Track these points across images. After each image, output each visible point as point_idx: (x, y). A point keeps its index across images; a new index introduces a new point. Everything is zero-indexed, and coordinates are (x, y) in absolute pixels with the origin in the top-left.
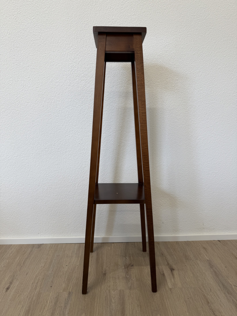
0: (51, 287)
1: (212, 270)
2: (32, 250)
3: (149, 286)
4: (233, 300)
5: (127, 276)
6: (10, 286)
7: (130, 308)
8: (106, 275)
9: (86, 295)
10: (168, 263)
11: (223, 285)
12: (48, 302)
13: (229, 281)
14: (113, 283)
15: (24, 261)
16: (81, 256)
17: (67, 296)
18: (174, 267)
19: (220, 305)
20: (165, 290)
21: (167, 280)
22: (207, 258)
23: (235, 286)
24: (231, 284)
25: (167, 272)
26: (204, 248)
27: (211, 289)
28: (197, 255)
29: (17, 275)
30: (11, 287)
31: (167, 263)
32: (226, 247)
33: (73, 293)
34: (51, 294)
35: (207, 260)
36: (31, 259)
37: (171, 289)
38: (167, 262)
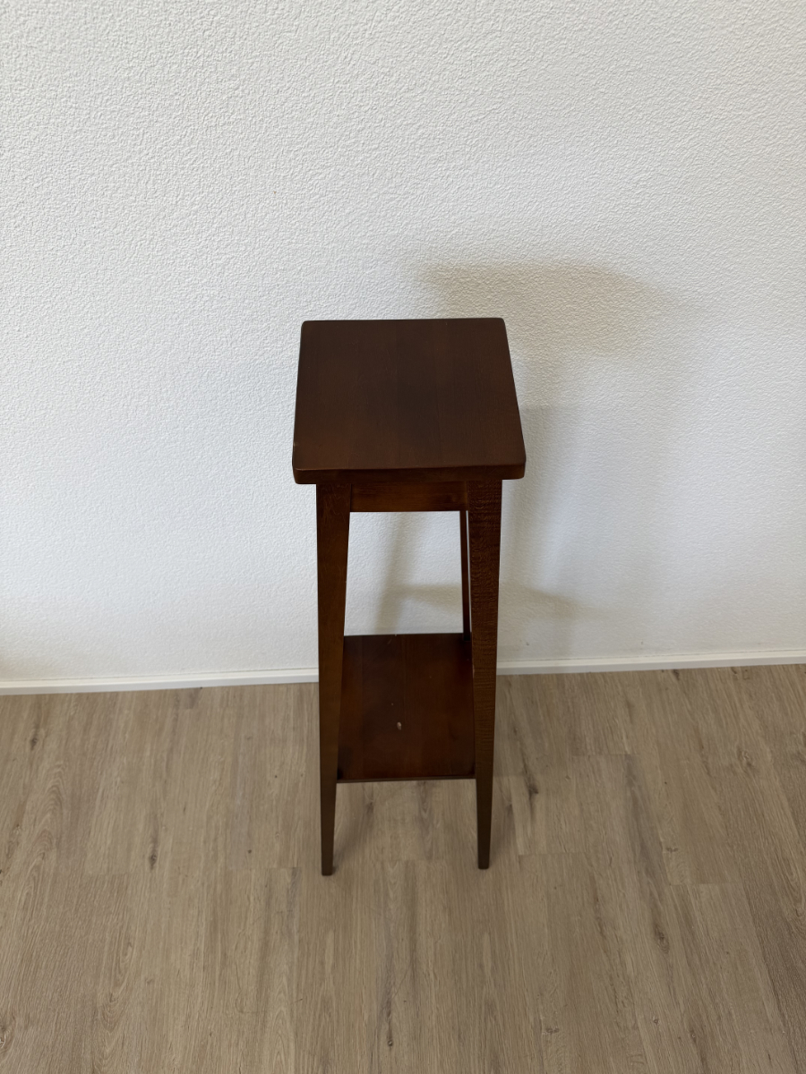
0: (250, 852)
1: (629, 794)
2: (177, 715)
3: (472, 848)
4: (651, 894)
5: (423, 813)
6: (154, 850)
7: (428, 916)
8: (372, 811)
9: (332, 877)
10: (525, 766)
11: (643, 846)
12: (252, 899)
13: (660, 832)
14: (391, 837)
15: (165, 759)
16: (307, 739)
17: (289, 880)
18: (540, 780)
19: (621, 906)
20: (507, 862)
21: (516, 827)
22: (627, 749)
23: (668, 849)
24: (660, 843)
25: (518, 800)
26: (629, 705)
27: (611, 859)
28: (604, 735)
29: (162, 815)
30: (159, 853)
31: (522, 766)
32: (687, 701)
33: (301, 871)
34: (253, 877)
35: (626, 755)
36: (182, 752)
37: (520, 858)
38: (524, 760)
